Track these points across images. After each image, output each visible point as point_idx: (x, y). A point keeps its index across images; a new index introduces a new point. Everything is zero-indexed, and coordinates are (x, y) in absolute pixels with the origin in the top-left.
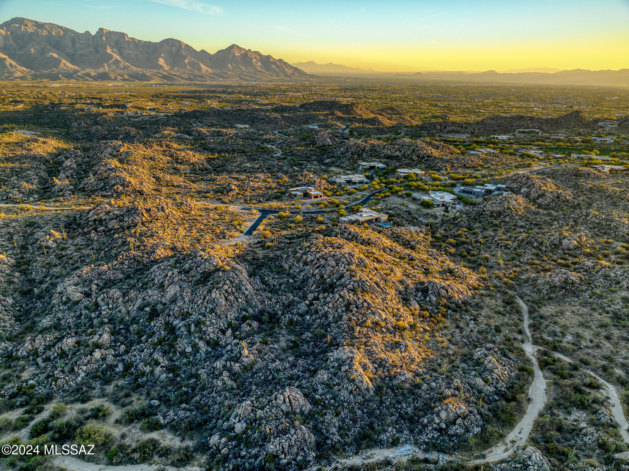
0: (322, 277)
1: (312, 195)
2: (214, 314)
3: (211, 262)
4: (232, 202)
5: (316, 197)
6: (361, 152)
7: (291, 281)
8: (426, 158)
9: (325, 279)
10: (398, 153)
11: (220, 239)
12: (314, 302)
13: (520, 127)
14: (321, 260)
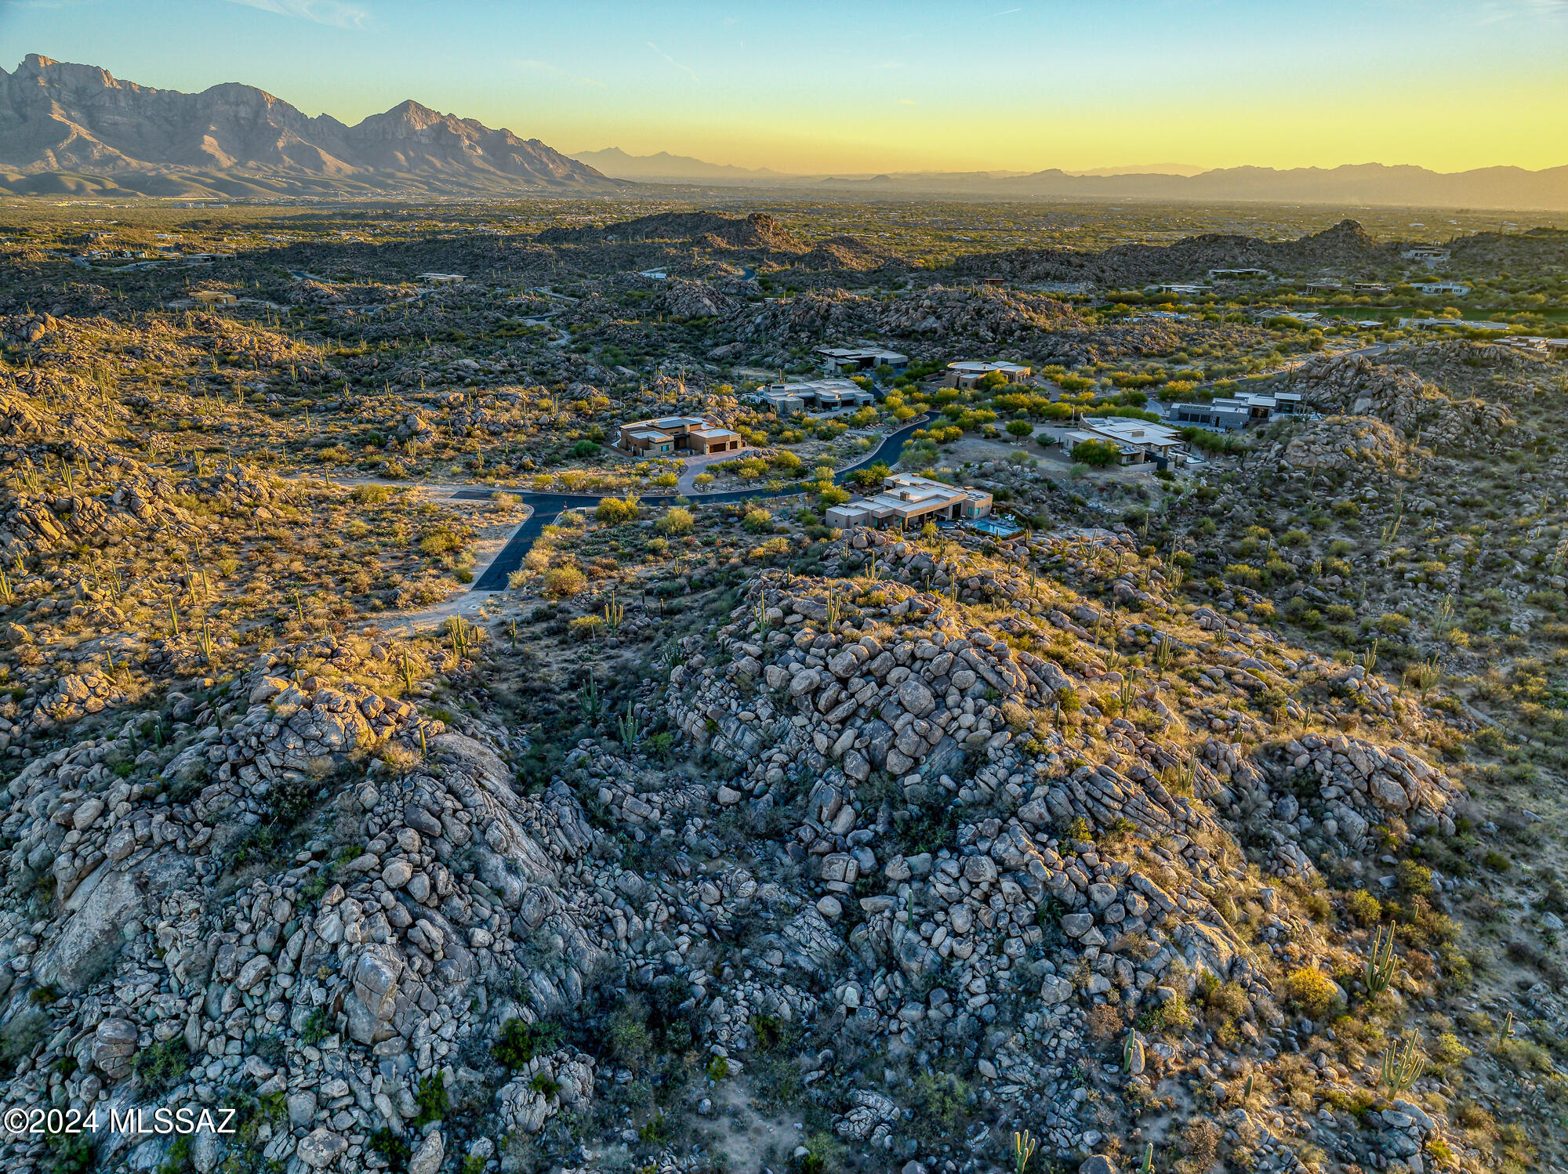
0: (876, 765)
1: (703, 440)
2: (332, 1043)
3: (313, 731)
4: (420, 473)
5: (718, 448)
6: (818, 322)
7: (727, 794)
8: (1017, 334)
9: (894, 777)
10: (931, 322)
11: (375, 609)
12: (867, 903)
13: (1217, 263)
14: (856, 682)
